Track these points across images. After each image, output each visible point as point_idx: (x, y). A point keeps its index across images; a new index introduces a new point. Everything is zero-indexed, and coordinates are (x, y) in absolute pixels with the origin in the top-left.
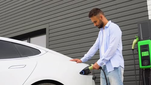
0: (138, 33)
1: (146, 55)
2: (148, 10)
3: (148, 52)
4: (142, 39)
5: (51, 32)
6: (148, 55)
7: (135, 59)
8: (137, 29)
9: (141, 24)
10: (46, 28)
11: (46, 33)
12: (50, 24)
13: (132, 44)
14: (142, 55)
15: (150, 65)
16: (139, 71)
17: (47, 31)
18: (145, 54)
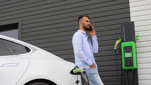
0: (121, 34)
1: (130, 56)
2: (130, 7)
3: (131, 53)
4: (125, 40)
5: (24, 27)
6: (131, 56)
7: (117, 60)
8: (120, 30)
9: (124, 25)
10: (18, 23)
11: (18, 28)
12: (24, 19)
13: (115, 44)
14: (125, 57)
15: (133, 66)
16: (121, 71)
17: (20, 26)
18: (128, 55)
